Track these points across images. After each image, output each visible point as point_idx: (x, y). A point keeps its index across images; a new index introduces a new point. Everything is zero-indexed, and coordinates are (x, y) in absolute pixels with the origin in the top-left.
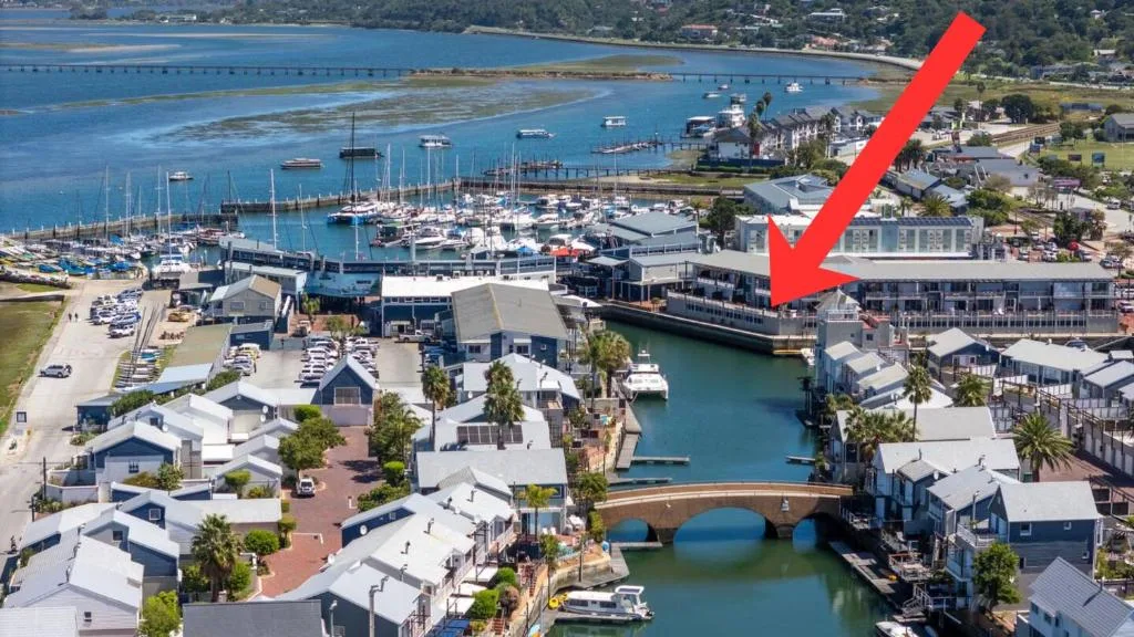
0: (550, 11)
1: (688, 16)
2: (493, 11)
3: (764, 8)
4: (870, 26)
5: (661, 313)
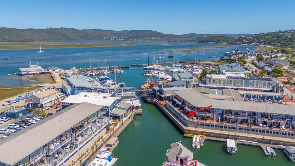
4: (260, 41)
5: (164, 106)
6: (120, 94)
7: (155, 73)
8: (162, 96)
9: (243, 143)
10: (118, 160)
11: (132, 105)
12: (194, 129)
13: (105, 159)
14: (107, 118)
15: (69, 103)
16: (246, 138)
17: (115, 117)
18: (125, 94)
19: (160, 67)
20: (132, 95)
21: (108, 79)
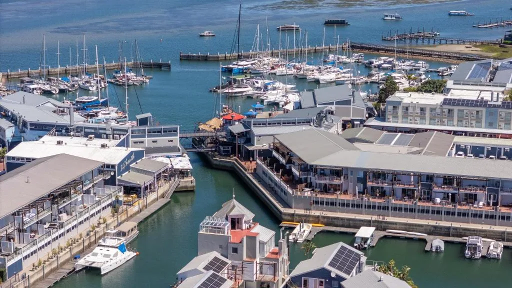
5: (252, 173)
6: (140, 142)
7: (257, 85)
8: (250, 148)
9: (395, 235)
10: (137, 255)
11: (170, 166)
12: (301, 212)
13: (115, 247)
14: (113, 188)
15: (22, 159)
16: (403, 226)
17: (130, 190)
18: (153, 142)
19: (278, 66)
20: (171, 144)
21: (105, 104)
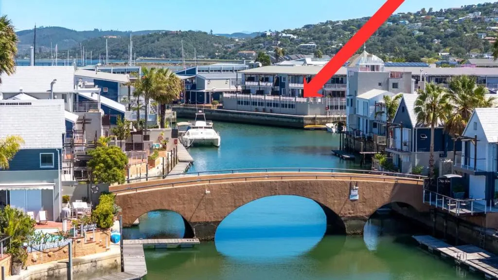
0: (177, 50)
1: (241, 47)
2: (150, 50)
3: (277, 43)
4: (329, 50)
